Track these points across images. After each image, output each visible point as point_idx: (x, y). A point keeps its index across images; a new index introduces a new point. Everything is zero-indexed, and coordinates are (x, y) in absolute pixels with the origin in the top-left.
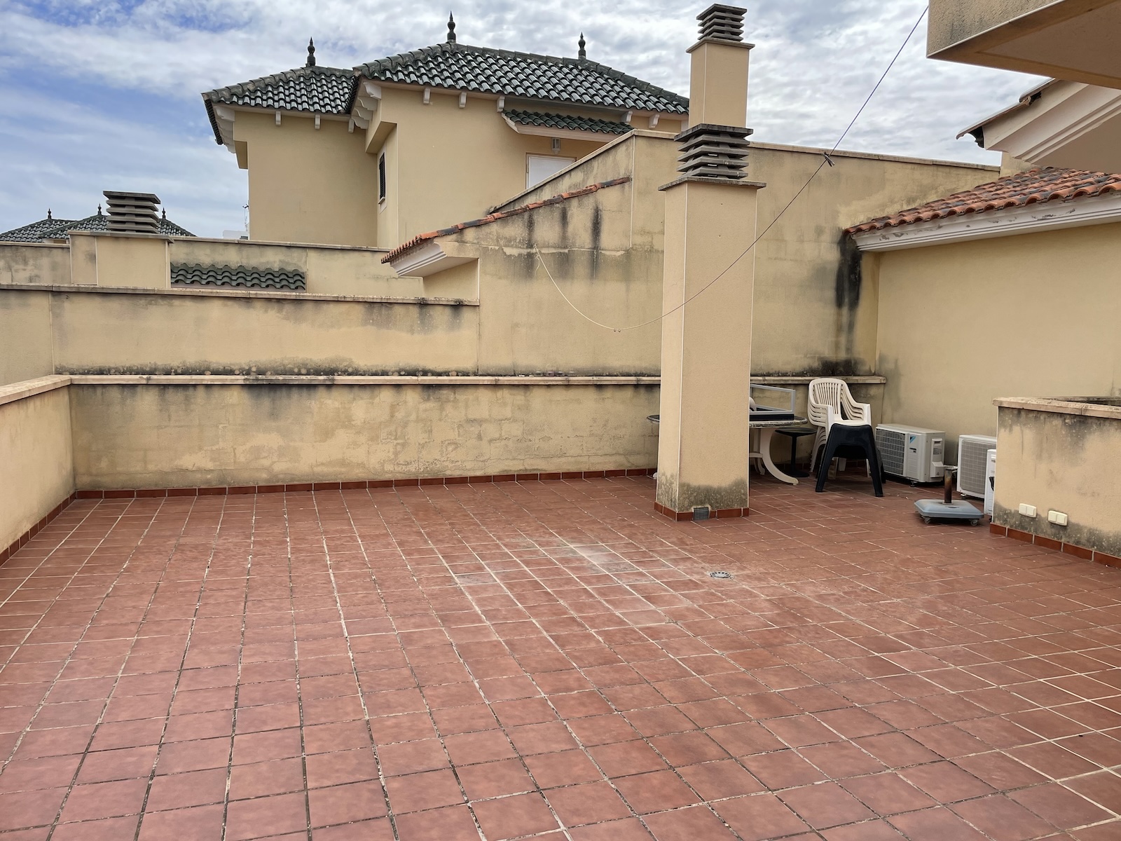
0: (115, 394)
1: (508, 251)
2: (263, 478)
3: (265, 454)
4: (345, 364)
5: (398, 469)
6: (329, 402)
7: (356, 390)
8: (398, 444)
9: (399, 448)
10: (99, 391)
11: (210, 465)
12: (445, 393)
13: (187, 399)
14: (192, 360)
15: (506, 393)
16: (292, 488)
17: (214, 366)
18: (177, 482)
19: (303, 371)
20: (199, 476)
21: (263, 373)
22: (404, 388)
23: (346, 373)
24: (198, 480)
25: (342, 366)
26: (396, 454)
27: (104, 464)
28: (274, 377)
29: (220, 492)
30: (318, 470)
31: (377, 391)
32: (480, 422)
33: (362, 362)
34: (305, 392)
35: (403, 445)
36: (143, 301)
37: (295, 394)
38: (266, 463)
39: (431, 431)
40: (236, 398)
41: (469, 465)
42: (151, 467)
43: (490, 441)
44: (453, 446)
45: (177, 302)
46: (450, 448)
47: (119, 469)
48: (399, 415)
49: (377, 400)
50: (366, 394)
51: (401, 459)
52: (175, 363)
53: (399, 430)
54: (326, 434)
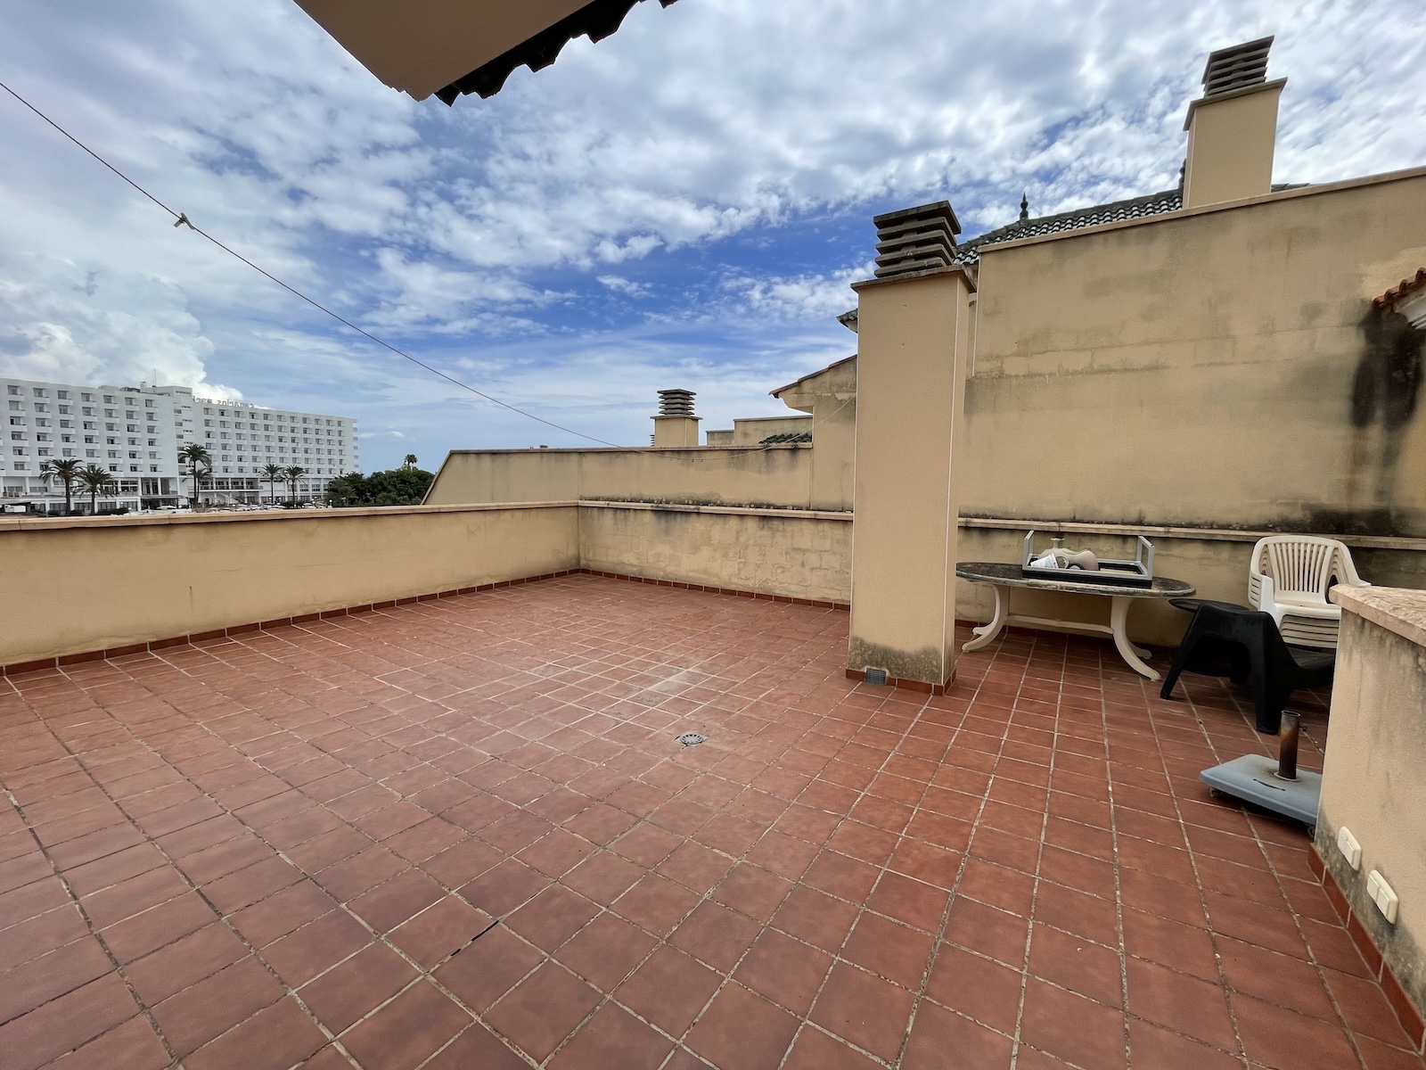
0: (595, 512)
1: (840, 396)
2: (659, 575)
3: (662, 559)
4: (716, 497)
5: (741, 582)
6: (697, 526)
7: (714, 517)
8: (741, 562)
9: (742, 565)
10: (590, 510)
11: (635, 562)
12: (776, 523)
13: (626, 519)
14: (635, 493)
15: (826, 527)
16: (676, 585)
17: (645, 498)
18: (622, 572)
19: (691, 502)
20: (630, 568)
21: (667, 503)
22: (747, 518)
23: (715, 504)
24: (631, 571)
25: (713, 499)
26: (739, 570)
27: (591, 555)
28: (674, 506)
29: (639, 580)
30: (691, 574)
31: (727, 518)
32: (804, 551)
33: (726, 498)
34: (684, 516)
35: (744, 563)
36: (614, 456)
37: (679, 518)
38: (663, 564)
39: (764, 555)
40: (648, 518)
41: (793, 588)
42: (610, 559)
43: (812, 569)
44: (782, 570)
45: (628, 456)
46: (779, 571)
47: (597, 558)
48: (742, 539)
49: (727, 526)
50: (720, 521)
51: (743, 575)
52: (627, 495)
53: (742, 551)
54: (696, 549)
